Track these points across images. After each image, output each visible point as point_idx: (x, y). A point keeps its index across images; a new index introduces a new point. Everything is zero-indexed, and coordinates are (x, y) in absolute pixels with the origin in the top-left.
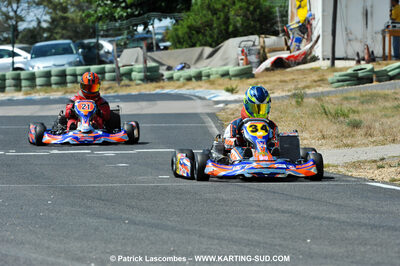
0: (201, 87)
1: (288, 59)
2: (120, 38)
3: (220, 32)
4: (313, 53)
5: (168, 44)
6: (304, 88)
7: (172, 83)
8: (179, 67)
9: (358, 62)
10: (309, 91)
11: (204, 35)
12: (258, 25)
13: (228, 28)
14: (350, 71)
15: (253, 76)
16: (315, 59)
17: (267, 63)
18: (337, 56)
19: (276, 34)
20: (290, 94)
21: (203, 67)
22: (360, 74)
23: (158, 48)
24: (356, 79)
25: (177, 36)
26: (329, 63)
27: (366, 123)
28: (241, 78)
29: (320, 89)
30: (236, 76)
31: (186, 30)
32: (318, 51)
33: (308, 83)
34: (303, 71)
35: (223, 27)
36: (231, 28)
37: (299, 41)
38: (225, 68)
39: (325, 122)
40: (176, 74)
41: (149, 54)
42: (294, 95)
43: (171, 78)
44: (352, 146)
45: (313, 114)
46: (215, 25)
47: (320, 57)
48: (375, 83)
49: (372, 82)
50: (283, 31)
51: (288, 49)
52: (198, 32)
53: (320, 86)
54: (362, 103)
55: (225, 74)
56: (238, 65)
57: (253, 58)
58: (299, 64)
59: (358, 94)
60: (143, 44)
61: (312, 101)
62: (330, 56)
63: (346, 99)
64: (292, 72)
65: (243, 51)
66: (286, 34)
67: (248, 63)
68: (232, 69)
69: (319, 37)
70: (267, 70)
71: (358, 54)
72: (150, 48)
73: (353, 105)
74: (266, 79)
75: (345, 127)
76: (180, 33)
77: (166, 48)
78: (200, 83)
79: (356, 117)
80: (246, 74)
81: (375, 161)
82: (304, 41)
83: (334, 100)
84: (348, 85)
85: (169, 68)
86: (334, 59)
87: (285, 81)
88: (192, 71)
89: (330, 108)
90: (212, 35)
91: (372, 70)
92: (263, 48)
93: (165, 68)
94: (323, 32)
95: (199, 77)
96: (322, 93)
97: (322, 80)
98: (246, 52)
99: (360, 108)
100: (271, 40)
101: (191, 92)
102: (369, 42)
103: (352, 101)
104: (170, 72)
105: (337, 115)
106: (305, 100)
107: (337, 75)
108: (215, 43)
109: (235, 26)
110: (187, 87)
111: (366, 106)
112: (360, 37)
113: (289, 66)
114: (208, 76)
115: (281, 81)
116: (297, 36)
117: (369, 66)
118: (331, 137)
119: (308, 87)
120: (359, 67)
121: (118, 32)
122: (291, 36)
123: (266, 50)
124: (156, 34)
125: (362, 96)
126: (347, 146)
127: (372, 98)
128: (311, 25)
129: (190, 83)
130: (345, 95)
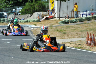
0: (28, 24)
1: (49, 17)
2: (8, 12)
3: (33, 11)
4: (55, 16)
5: (20, 13)
6: (53, 24)
7: (21, 23)
8: (23, 19)
9: (66, 18)
10: (54, 25)
11: (29, 11)
12: (42, 9)
13: (34, 10)
14: (64, 21)
15: (40, 21)
16: (55, 18)
17: (44, 18)
18: (61, 17)
19: (46, 11)
20: (49, 26)
21: (29, 19)
22: (66, 21)
23: (18, 14)
24: (65, 23)
25: (22, 12)
26: (59, 18)
27: (67, 33)
28: (37, 22)
29: (57, 25)
30: (36, 21)
31: (24, 10)
32: (56, 16)
33: (54, 23)
34: (52, 20)
35: (33, 10)
36: (35, 10)
37: (52, 13)
38: (34, 19)
39: (58, 33)
40: (22, 21)
41: (15, 16)
42: (50, 26)
43: (21, 22)
44: (64, 38)
45: (55, 31)
46: (31, 9)
47: (57, 17)
48: (69, 24)
49: (69, 23)
50: (48, 11)
51: (49, 15)
52: (27, 11)
53: (56, 24)
54: (66, 28)
55: (34, 21)
56: (37, 19)
57: (41, 17)
58: (52, 19)
59: (65, 26)
60: (14, 14)
61: (55, 27)
62: (59, 17)
63: (63, 27)
64: (50, 21)
65: (38, 15)
66: (49, 11)
67: (39, 18)
68: (35, 20)
69: (56, 12)
70: (44, 20)
71: (66, 17)
72: (16, 15)
73: (64, 29)
74: (43, 22)
75: (62, 34)
76: (23, 11)
77: (20, 14)
78: (27, 23)
79: (65, 32)
80: (39, 21)
81: (69, 42)
82: (53, 13)
83: (60, 27)
84: (63, 24)
85: (20, 19)
86: (60, 18)
87: (48, 23)
88: (26, 20)
89: (59, 29)
90: (31, 12)
91: (69, 20)
92: (43, 15)
93: (19, 19)
94: (57, 11)
95: (27, 22)
96: (57, 26)
97: (57, 23)
98: (39, 16)
99: (66, 29)
100: (45, 13)
101: (25, 25)
102: (68, 14)
103: (64, 28)
104: (20, 20)
105: (61, 31)
106: (53, 27)
107: (60, 22)
108: (31, 13)
109: (36, 9)
110: (24, 24)
111: (67, 29)
112: (66, 12)
113: (49, 19)
114: (30, 21)
115: (47, 23)
116: (51, 12)
117: (68, 19)
118: (59, 36)
119: (54, 24)
120: (66, 20)
121: (8, 10)
122: (50, 12)
123: (44, 15)
124: (17, 11)
125: (66, 26)
126: (63, 38)
127: (69, 27)
128: (54, 9)
129: (25, 23)
130: (62, 26)
